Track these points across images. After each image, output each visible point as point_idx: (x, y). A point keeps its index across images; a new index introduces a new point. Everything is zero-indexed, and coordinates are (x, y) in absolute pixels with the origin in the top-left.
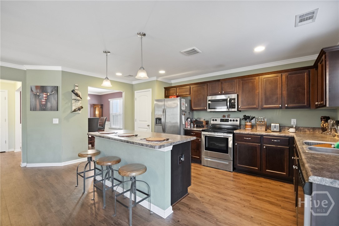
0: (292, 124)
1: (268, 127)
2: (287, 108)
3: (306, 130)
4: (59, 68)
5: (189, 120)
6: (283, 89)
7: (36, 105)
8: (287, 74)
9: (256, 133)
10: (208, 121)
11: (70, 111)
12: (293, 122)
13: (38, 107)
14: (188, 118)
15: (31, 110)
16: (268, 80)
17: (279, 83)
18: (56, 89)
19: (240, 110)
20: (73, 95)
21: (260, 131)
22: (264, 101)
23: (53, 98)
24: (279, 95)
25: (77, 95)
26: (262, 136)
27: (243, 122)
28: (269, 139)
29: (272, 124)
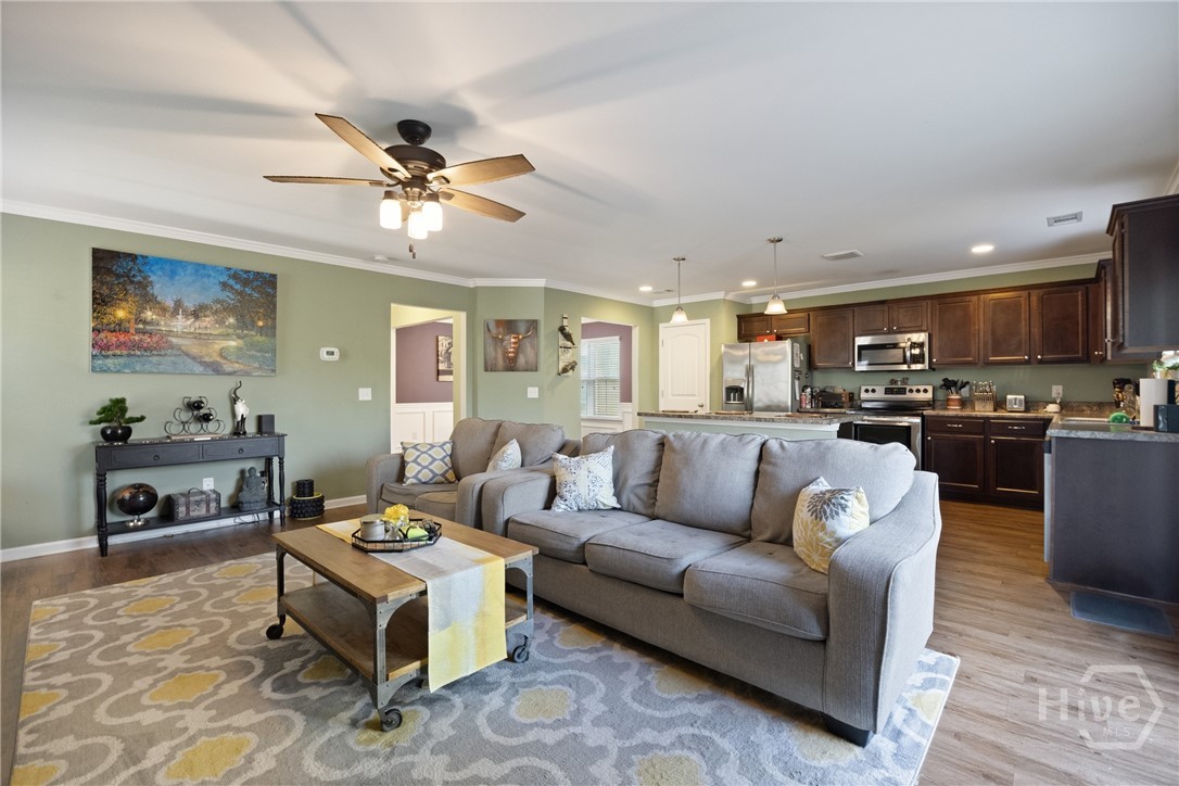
0: (1054, 395)
1: (1000, 404)
2: (1041, 362)
3: (1085, 408)
4: (541, 283)
5: (809, 390)
6: (1032, 324)
7: (496, 359)
8: (1041, 292)
9: (974, 414)
10: (852, 394)
11: (555, 372)
12: (1057, 391)
13: (501, 363)
14: (806, 387)
15: (486, 370)
16: (998, 302)
17: (1023, 310)
18: (533, 324)
19: (934, 366)
20: (561, 336)
21: (984, 410)
22: (990, 347)
23: (528, 345)
24: (1023, 336)
25: (568, 337)
26: (987, 419)
27: (941, 395)
28: (1003, 427)
29: (1009, 397)
